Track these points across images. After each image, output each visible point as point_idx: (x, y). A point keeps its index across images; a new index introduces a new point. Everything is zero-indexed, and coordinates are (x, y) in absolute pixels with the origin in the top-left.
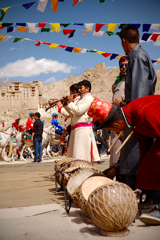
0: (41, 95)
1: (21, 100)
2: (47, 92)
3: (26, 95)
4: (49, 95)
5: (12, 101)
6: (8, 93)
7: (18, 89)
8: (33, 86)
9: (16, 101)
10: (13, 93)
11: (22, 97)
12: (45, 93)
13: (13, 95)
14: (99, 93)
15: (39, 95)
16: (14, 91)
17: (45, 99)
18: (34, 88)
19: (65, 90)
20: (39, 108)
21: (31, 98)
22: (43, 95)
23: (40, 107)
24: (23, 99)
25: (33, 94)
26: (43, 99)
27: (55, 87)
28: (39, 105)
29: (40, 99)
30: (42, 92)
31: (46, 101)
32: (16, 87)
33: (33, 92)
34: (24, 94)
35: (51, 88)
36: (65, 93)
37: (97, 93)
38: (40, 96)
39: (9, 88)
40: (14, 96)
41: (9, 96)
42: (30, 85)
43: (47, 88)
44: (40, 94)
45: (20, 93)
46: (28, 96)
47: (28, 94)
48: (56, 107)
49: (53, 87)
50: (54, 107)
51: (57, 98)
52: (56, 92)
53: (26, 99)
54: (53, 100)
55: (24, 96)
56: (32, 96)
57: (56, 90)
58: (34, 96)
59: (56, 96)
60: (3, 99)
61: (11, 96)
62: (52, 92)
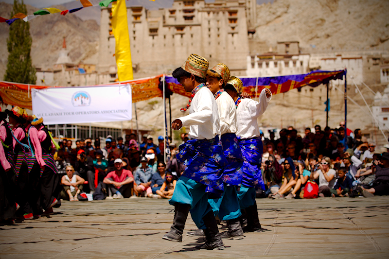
0: (253, 33)
1: (202, 47)
2: (270, 24)
3: (213, 32)
4: (275, 30)
5: (178, 49)
6: (167, 29)
7: (191, 18)
8: (232, 9)
9: (188, 48)
10: (180, 28)
11: (202, 38)
12: (264, 27)
13: (180, 32)
15: (249, 32)
16: (181, 22)
17: (264, 42)
18: (235, 12)
19: (318, 18)
20: (249, 66)
21: (227, 40)
22: (259, 32)
23: (253, 65)
24: (206, 44)
25: (233, 28)
26: (259, 43)
27: (290, 10)
28: (249, 59)
29: (250, 41)
30: (256, 25)
31: (268, 48)
32: (185, 11)
33: (233, 25)
34: (209, 30)
35: (278, 14)
36: (318, 25)
38: (251, 35)
39: (168, 14)
40: (182, 35)
41: (169, 37)
42: (223, 6)
43: (268, 13)
44: (251, 29)
45: (199, 27)
46: (219, 35)
47: (219, 29)
48: (295, 63)
49: (285, 9)
50: (291, 63)
51: (297, 38)
52: (294, 22)
53: (214, 44)
54: (287, 45)
55: (209, 36)
56: (231, 35)
57: (294, 18)
58: (235, 35)
59: (295, 33)
60: (153, 45)
61: (173, 36)
62: (283, 24)
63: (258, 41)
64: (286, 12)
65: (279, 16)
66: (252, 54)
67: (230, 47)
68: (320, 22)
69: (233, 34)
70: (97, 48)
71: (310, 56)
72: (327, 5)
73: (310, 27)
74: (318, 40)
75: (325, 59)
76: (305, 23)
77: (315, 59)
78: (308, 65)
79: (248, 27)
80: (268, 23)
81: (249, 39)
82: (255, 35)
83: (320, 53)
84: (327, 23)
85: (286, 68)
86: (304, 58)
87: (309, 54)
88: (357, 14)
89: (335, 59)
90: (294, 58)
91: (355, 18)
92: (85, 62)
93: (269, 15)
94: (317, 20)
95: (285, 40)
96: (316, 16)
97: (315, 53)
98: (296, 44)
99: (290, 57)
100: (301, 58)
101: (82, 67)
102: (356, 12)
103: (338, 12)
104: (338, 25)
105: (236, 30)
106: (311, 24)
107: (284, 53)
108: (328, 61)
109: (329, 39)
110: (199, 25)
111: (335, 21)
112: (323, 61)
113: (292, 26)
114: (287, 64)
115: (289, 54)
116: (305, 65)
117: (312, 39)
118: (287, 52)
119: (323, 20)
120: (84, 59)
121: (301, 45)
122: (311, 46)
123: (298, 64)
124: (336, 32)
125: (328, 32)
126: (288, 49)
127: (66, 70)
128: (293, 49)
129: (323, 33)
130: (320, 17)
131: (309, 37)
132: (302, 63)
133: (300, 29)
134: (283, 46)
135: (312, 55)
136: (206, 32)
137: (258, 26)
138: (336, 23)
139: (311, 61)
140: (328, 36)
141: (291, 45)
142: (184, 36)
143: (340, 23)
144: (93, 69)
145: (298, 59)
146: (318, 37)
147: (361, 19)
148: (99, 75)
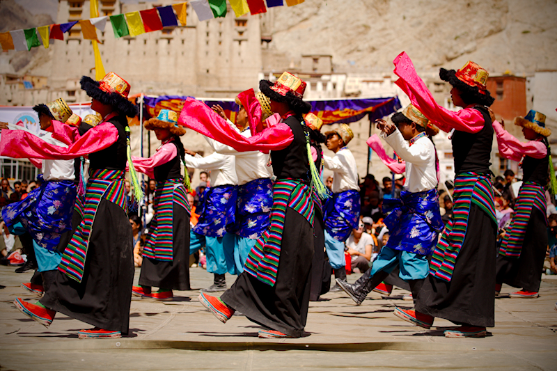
0: (269, 41)
1: (196, 58)
2: (293, 30)
3: (213, 38)
4: (299, 38)
5: (163, 60)
9: (176, 59)
11: (197, 45)
12: (284, 33)
13: (166, 35)
14: (486, 36)
15: (263, 40)
17: (284, 55)
19: (360, 23)
21: (231, 50)
22: (276, 39)
24: (202, 54)
25: (241, 33)
26: (277, 55)
27: (322, 11)
28: (261, 76)
29: (264, 52)
30: (272, 30)
31: (288, 62)
33: (241, 28)
34: (208, 34)
35: (305, 15)
36: (360, 33)
37: (477, 38)
38: (265, 43)
40: (169, 40)
41: (151, 42)
43: (290, 14)
44: (266, 36)
45: (193, 30)
46: (220, 43)
47: (220, 34)
48: (325, 85)
49: (315, 9)
50: (320, 86)
51: (330, 51)
52: (326, 28)
53: (213, 54)
54: (316, 60)
55: (207, 43)
56: (237, 43)
57: (327, 22)
58: (243, 43)
59: (327, 43)
60: (128, 53)
61: (157, 42)
62: (310, 30)
63: (275, 52)
64: (316, 14)
65: (306, 19)
66: (266, 71)
67: (236, 59)
68: (362, 29)
69: (240, 42)
70: (51, 53)
71: (347, 76)
72: (374, 6)
73: (348, 35)
74: (359, 54)
75: (368, 82)
76: (341, 30)
77: (354, 81)
78: (344, 89)
79: (262, 32)
80: (290, 27)
81: (263, 49)
82: (271, 44)
83: (361, 72)
84: (372, 31)
85: (313, 92)
86: (338, 79)
87: (345, 74)
88: (415, 21)
89: (381, 82)
90: (324, 78)
91: (412, 26)
92: (33, 72)
93: (292, 17)
94: (358, 27)
95: (313, 52)
96: (358, 20)
97: (354, 72)
98: (328, 59)
99: (319, 76)
100: (334, 78)
101: (28, 79)
102: (413, 17)
103: (388, 16)
104: (388, 34)
105: (244, 36)
106: (349, 32)
107: (311, 71)
108: (371, 85)
109: (375, 53)
110: (194, 27)
111: (384, 29)
112: (365, 84)
113: (324, 33)
114: (314, 86)
115: (318, 72)
116: (339, 88)
117: (350, 53)
118: (314, 69)
119: (367, 27)
120: (32, 69)
121: (335, 60)
122: (349, 62)
123: (330, 86)
124: (385, 44)
125: (372, 43)
126: (316, 66)
127: (6, 84)
128: (323, 65)
129: (366, 45)
130: (363, 22)
131: (346, 49)
132: (334, 86)
133: (335, 38)
134: (310, 60)
135: (350, 75)
136: (203, 37)
137: (276, 32)
138: (386, 32)
139: (348, 84)
140: (373, 49)
141: (321, 60)
142: (172, 41)
143: (391, 31)
144: (44, 82)
145: (329, 80)
146: (359, 51)
147: (421, 28)
148: (52, 92)
